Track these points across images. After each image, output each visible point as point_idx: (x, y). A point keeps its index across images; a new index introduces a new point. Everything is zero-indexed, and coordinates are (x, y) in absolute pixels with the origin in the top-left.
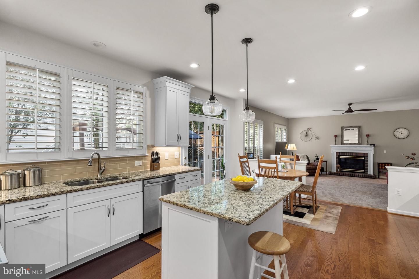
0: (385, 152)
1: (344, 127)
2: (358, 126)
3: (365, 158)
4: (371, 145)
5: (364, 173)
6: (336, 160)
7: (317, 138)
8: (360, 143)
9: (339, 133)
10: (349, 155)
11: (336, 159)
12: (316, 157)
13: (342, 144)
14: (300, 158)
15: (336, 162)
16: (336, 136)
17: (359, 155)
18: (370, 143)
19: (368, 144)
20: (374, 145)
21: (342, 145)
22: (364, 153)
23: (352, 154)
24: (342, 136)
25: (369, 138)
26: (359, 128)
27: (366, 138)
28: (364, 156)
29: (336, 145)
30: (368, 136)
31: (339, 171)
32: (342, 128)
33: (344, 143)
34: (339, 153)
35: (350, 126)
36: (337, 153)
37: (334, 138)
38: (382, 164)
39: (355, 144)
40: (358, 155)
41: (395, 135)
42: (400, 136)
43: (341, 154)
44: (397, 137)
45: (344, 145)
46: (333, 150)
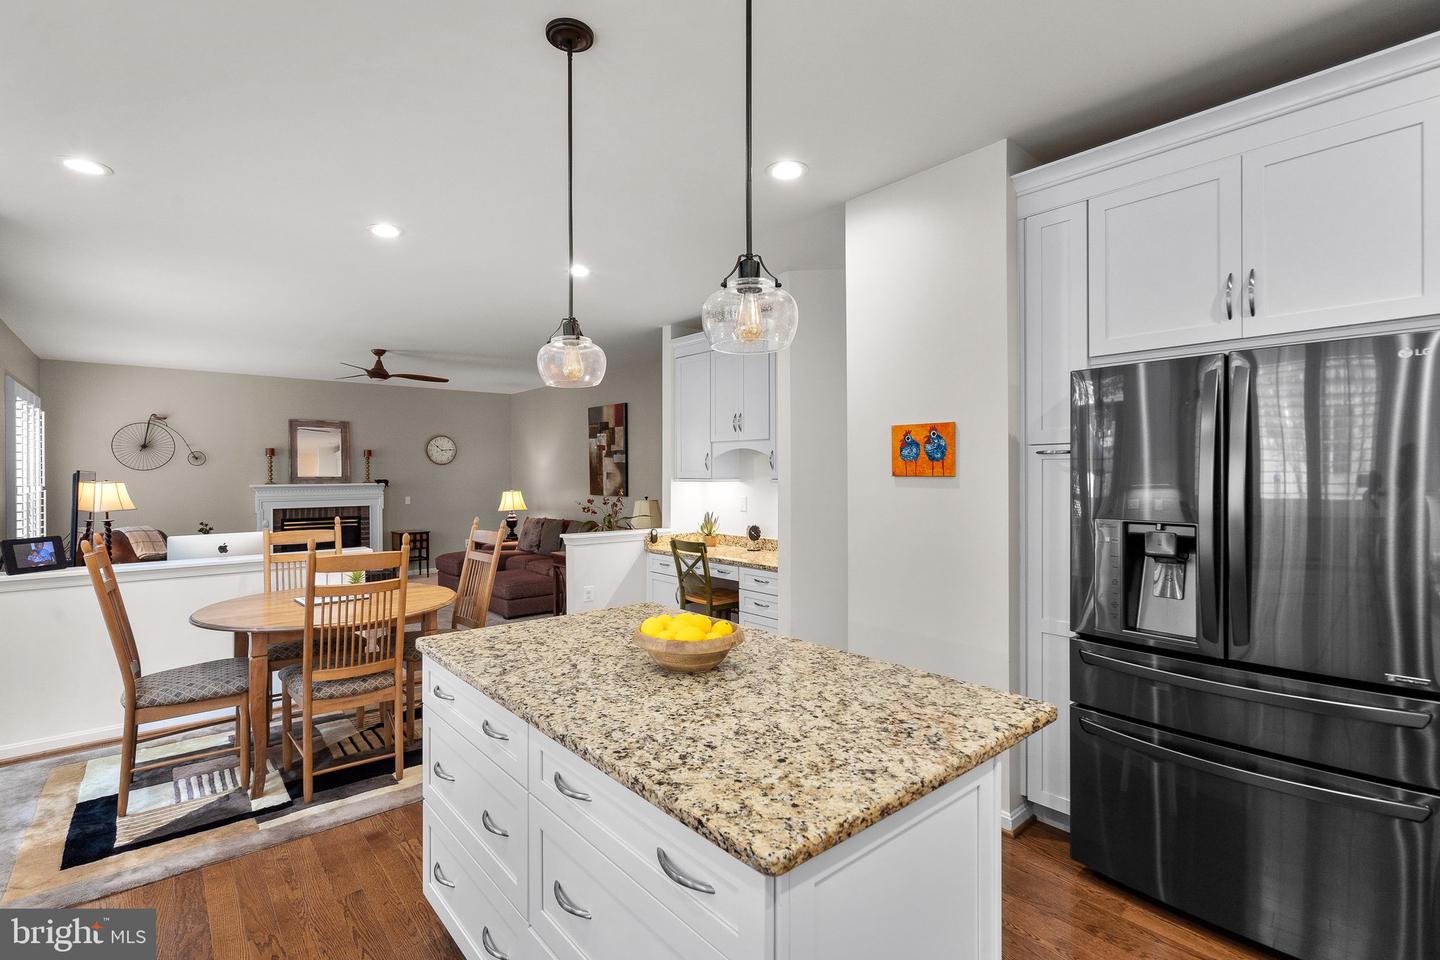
0: (408, 500)
1: (296, 421)
2: (342, 423)
3: (359, 523)
4: (378, 482)
7: (198, 458)
8: (346, 478)
9: (280, 440)
10: (317, 516)
13: (293, 478)
14: (134, 546)
16: (272, 452)
18: (373, 477)
19: (368, 480)
20: (386, 482)
21: (291, 482)
22: (359, 508)
24: (293, 453)
25: (372, 459)
26: (344, 427)
27: (364, 460)
28: (359, 518)
29: (272, 483)
30: (370, 453)
32: (293, 425)
33: (299, 475)
34: (284, 511)
35: (318, 421)
36: (275, 511)
37: (264, 460)
39: (332, 479)
41: (430, 453)
42: (437, 456)
43: (291, 515)
44: (433, 458)
45: (301, 483)
46: (262, 503)
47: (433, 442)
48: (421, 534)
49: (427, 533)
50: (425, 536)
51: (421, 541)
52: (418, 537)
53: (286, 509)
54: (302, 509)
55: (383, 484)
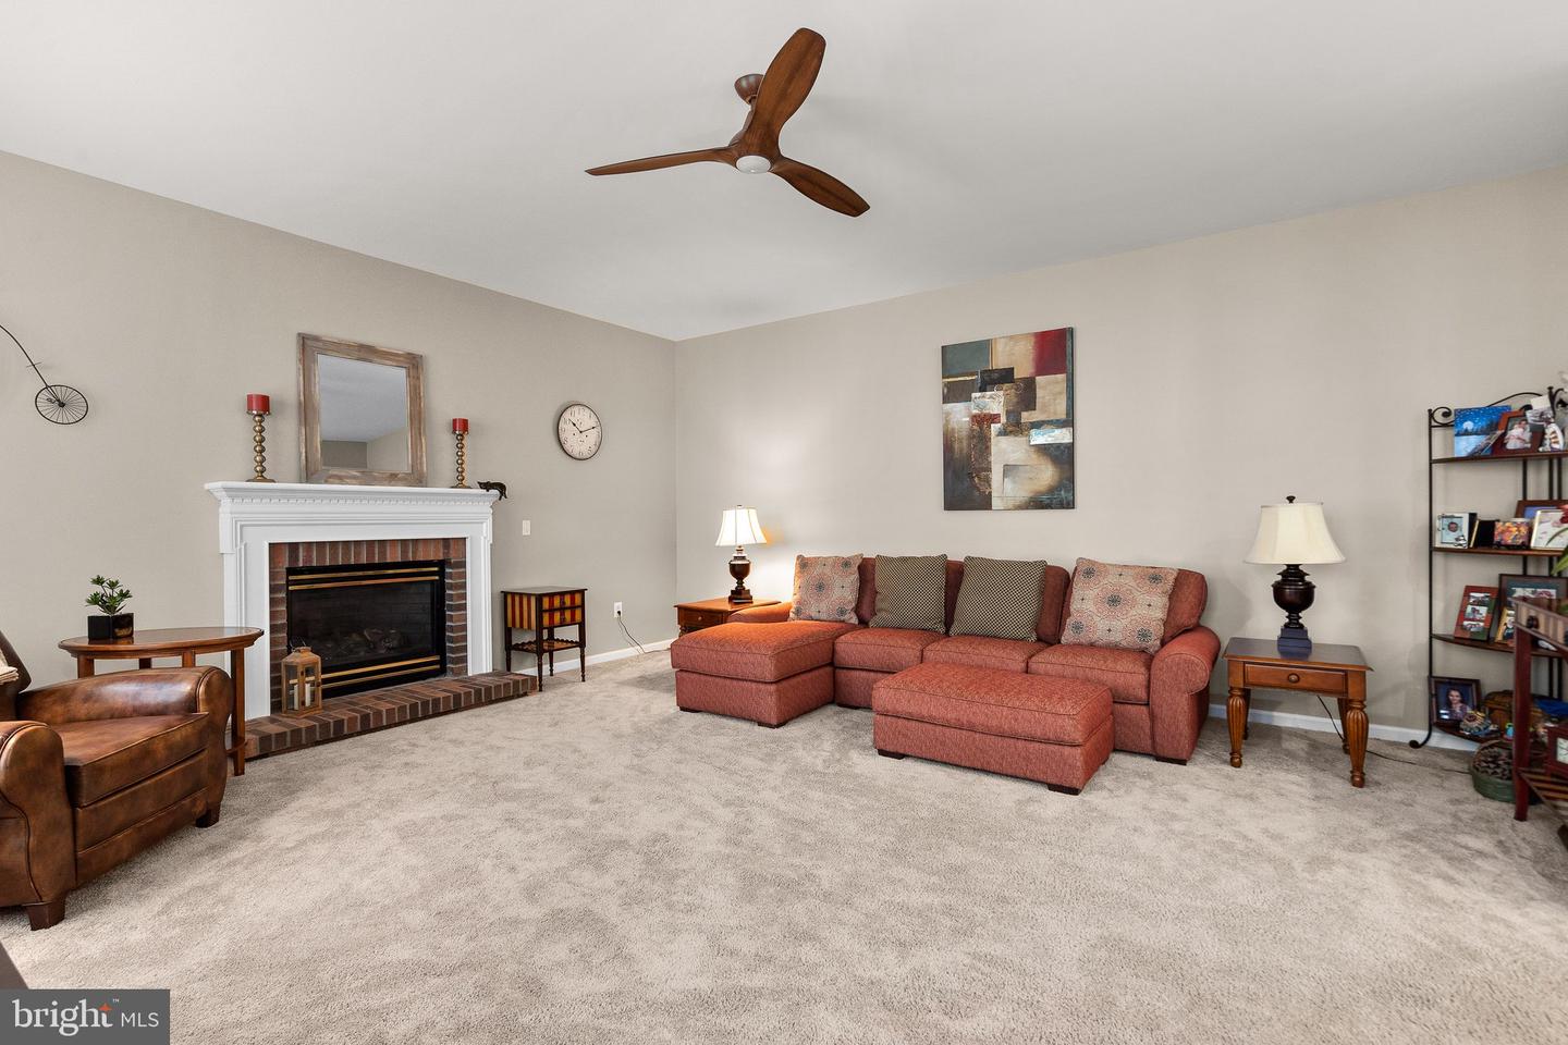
0: (525, 527)
1: (316, 339)
2: (409, 354)
3: (442, 574)
5: (442, 671)
6: (272, 616)
7: (66, 401)
8: (421, 474)
9: (282, 382)
10: (363, 561)
11: (273, 602)
12: (97, 611)
13: (310, 472)
15: (273, 629)
16: (262, 406)
19: (461, 482)
22: (446, 543)
23: (383, 553)
24: (308, 410)
25: (468, 440)
26: (412, 366)
27: (450, 440)
29: (265, 480)
30: (461, 427)
32: (309, 349)
34: (294, 546)
35: (362, 347)
36: (272, 546)
38: (551, 596)
39: (392, 479)
41: (562, 437)
42: (577, 444)
43: (308, 557)
44: (566, 447)
45: (326, 482)
46: (242, 526)
47: (567, 415)
48: (572, 593)
49: (582, 592)
50: (578, 597)
51: (573, 608)
53: (297, 544)
54: (334, 544)
55: (495, 492)
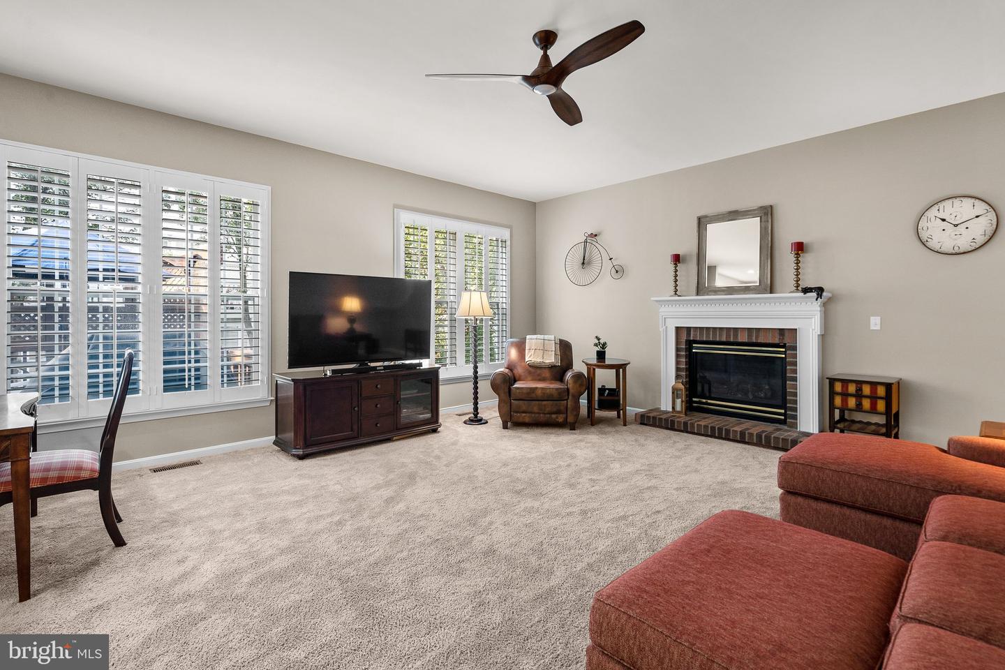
0: (875, 323)
1: (706, 217)
2: (762, 208)
3: (784, 355)
4: (806, 290)
5: (784, 422)
6: (678, 363)
7: (619, 271)
8: (768, 285)
9: (688, 243)
10: (724, 339)
11: (678, 356)
12: (598, 349)
13: (700, 289)
15: (678, 369)
16: (677, 259)
17: (761, 340)
18: (804, 282)
19: (797, 288)
20: (820, 291)
21: (698, 294)
22: (782, 331)
23: (736, 336)
24: (701, 258)
26: (767, 214)
27: (792, 258)
28: (783, 346)
29: (676, 295)
30: (799, 248)
31: (678, 408)
32: (702, 223)
34: (689, 329)
35: (730, 213)
36: (678, 329)
37: (672, 267)
38: (845, 382)
39: (747, 289)
40: (757, 337)
42: (947, 239)
44: (931, 244)
45: (708, 295)
46: (665, 318)
47: (933, 212)
48: (875, 384)
49: (887, 385)
52: (867, 390)
53: (690, 328)
54: (708, 329)
55: (814, 294)
